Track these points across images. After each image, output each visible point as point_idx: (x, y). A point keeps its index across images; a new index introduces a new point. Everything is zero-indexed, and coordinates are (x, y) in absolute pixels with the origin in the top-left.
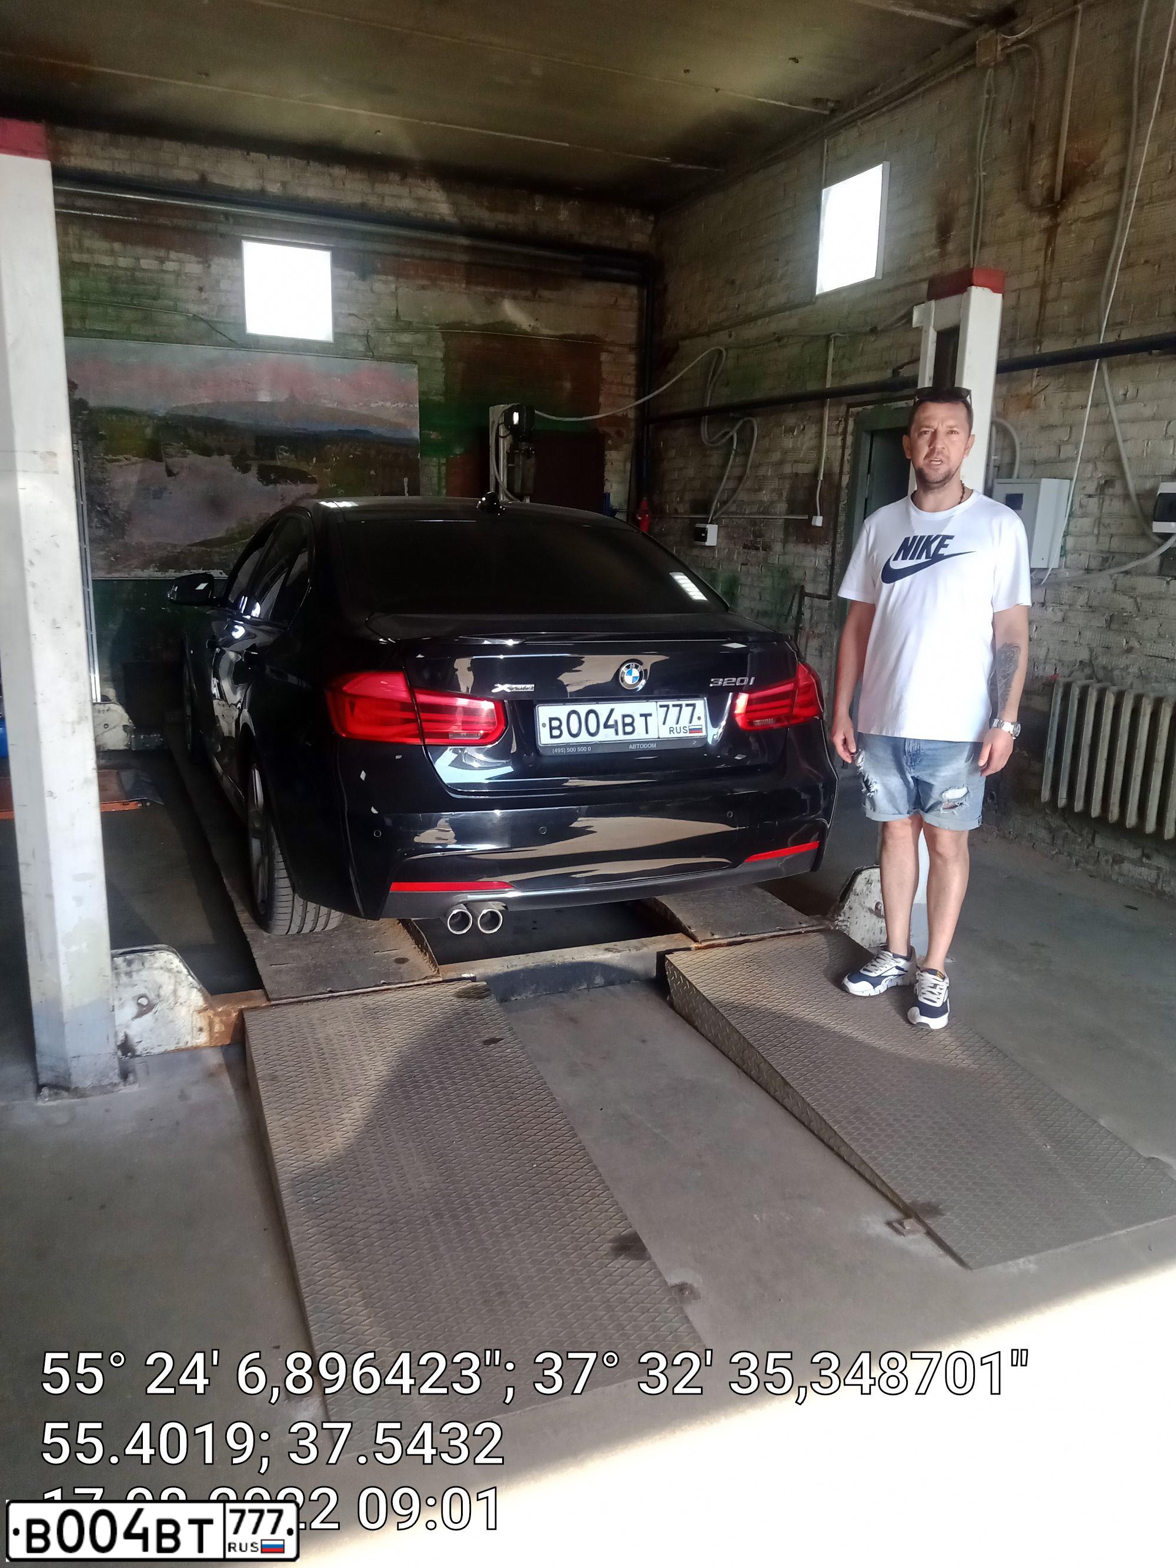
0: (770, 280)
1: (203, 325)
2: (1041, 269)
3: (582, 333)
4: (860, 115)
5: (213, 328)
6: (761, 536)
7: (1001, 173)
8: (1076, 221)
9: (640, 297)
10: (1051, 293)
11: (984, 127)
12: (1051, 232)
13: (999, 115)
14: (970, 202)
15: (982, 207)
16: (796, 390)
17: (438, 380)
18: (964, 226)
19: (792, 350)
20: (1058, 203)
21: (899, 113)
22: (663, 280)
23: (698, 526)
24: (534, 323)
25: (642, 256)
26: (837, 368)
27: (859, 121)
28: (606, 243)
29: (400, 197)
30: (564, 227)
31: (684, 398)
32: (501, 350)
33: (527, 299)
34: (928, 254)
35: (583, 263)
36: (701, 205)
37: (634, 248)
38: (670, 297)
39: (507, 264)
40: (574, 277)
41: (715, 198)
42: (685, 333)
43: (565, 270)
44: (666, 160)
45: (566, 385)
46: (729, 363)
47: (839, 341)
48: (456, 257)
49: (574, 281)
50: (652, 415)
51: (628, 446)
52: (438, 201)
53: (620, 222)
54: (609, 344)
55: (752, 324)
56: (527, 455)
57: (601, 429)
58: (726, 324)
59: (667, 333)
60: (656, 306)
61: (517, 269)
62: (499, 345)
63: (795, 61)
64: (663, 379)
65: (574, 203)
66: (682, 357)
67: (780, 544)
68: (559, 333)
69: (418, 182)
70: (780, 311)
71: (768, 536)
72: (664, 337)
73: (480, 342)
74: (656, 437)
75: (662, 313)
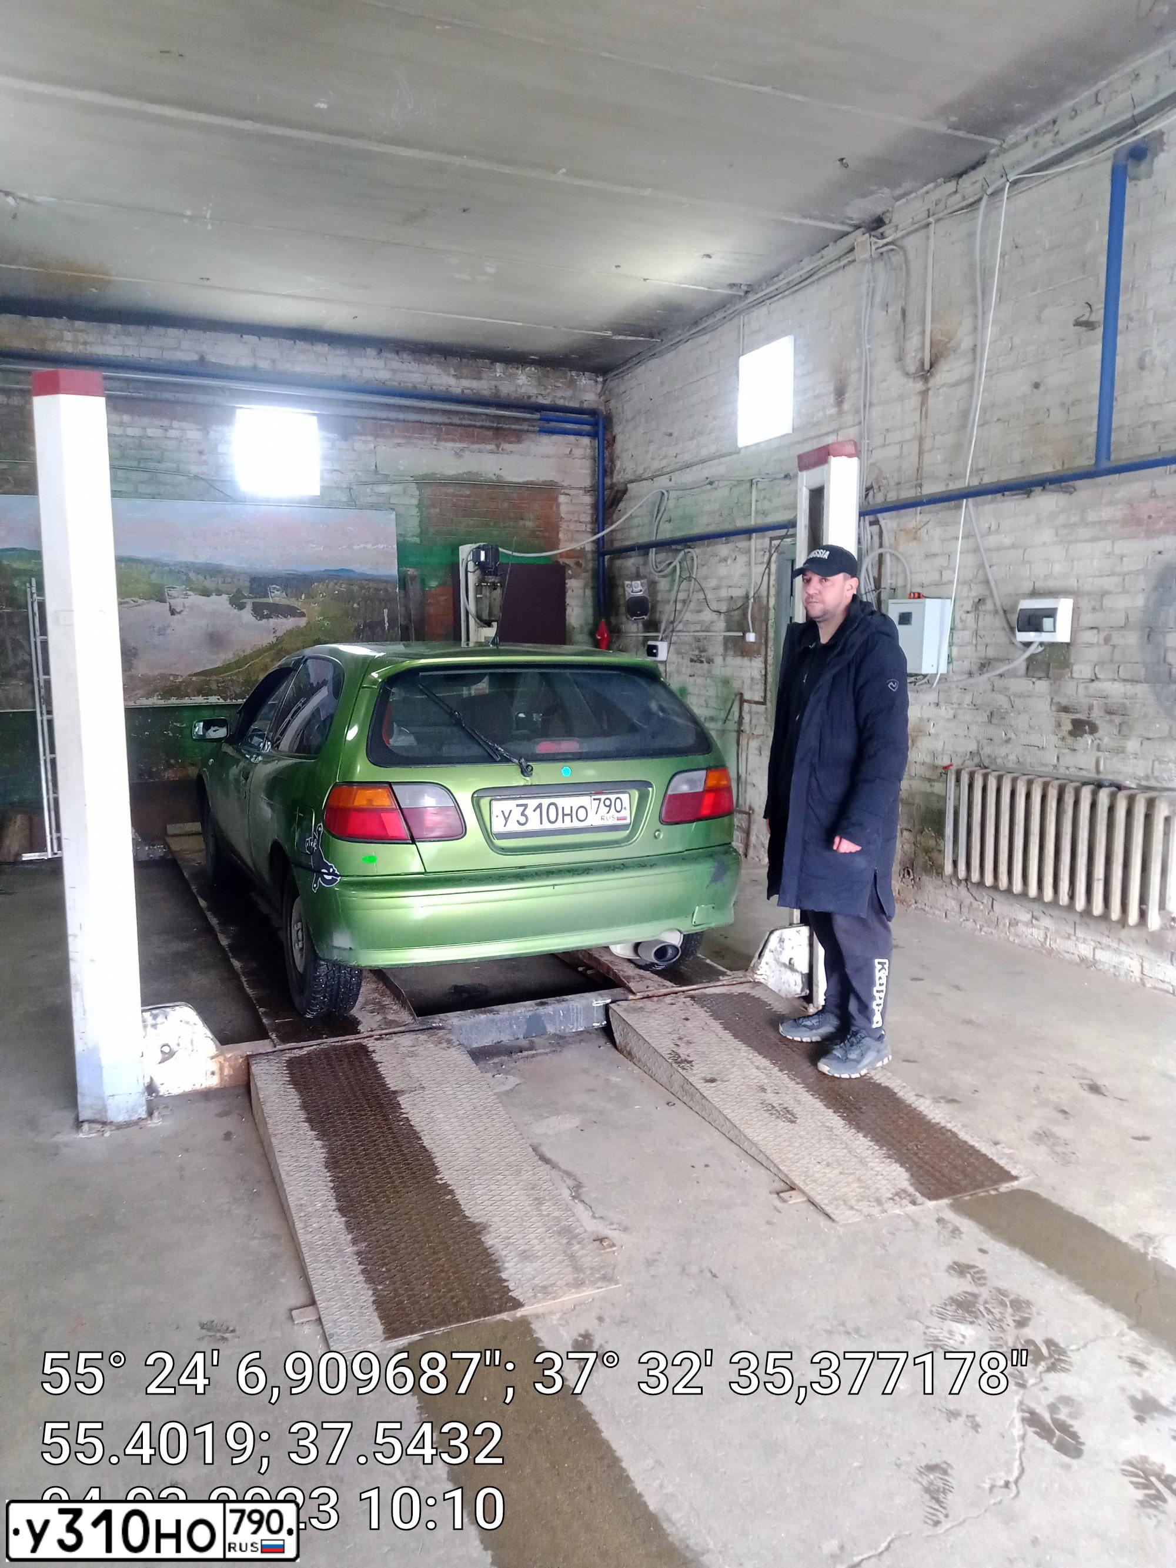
0: (701, 433)
1: (203, 483)
2: (918, 425)
3: (542, 479)
4: (767, 297)
5: (212, 486)
6: (704, 651)
7: (883, 346)
8: (944, 385)
9: (593, 448)
10: (927, 444)
11: (866, 308)
12: (924, 394)
13: (878, 299)
14: (859, 370)
15: (868, 373)
16: (727, 527)
17: (413, 524)
18: (855, 390)
19: (722, 493)
20: (928, 371)
21: (800, 296)
22: (612, 432)
23: (650, 643)
24: (498, 472)
25: (593, 412)
26: (759, 508)
27: (768, 302)
28: (561, 402)
29: (377, 369)
30: (523, 390)
31: (634, 533)
32: (468, 496)
33: (492, 452)
34: (828, 412)
35: (540, 419)
36: (641, 369)
37: (586, 405)
38: (618, 446)
39: (473, 423)
40: (533, 432)
41: (653, 363)
42: (633, 478)
43: (525, 426)
44: (609, 333)
45: (529, 524)
46: (671, 504)
47: (760, 486)
48: (427, 418)
49: (532, 435)
50: (607, 548)
51: (586, 575)
52: (409, 372)
53: (572, 383)
54: (566, 488)
55: (688, 469)
56: (494, 587)
57: (561, 561)
58: (665, 470)
59: (618, 478)
60: (607, 454)
61: (482, 427)
62: (468, 493)
63: (709, 256)
64: (615, 517)
65: (531, 370)
66: (630, 498)
67: (721, 657)
68: (521, 480)
69: (392, 355)
70: (710, 460)
71: (711, 651)
72: (614, 480)
73: (451, 490)
74: (611, 567)
75: (612, 461)
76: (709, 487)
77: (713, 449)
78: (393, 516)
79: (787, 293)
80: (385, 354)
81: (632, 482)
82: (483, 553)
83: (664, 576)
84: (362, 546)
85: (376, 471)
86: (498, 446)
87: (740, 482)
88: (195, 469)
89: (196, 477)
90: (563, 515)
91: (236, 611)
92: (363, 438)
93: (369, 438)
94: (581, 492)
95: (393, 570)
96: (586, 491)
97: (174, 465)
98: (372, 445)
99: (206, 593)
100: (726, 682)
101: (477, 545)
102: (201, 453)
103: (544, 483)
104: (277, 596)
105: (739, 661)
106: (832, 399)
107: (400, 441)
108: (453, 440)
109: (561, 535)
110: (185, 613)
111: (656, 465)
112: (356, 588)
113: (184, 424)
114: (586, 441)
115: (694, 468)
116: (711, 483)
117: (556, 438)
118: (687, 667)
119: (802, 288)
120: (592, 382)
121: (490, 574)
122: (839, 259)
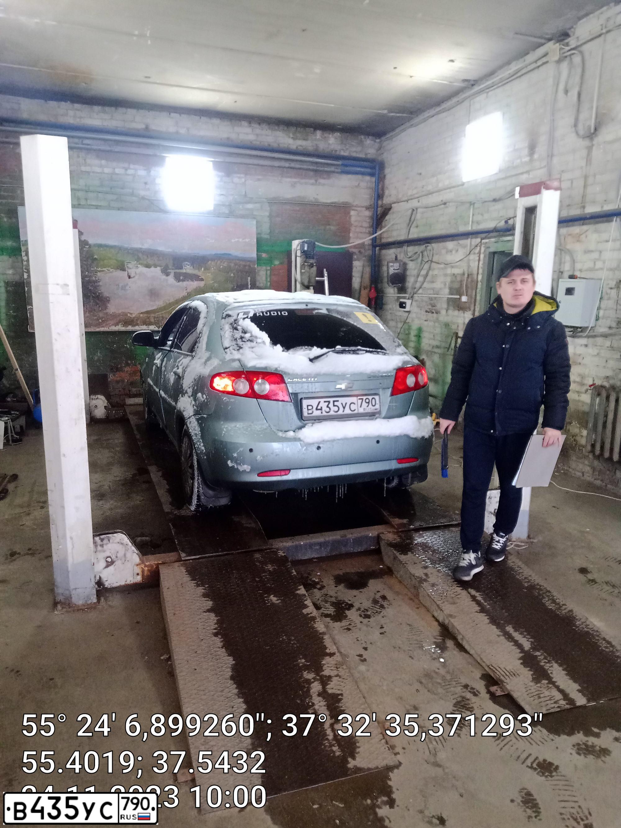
0: (439, 173)
1: (147, 201)
2: (584, 168)
3: (341, 201)
4: (486, 88)
5: (152, 203)
6: (434, 306)
7: (562, 118)
8: (604, 142)
9: (372, 182)
10: (590, 180)
12: (590, 148)
13: (561, 88)
14: (546, 133)
15: (552, 135)
16: (454, 231)
17: (266, 228)
18: (543, 146)
20: (593, 134)
21: (507, 87)
22: (384, 173)
23: (402, 300)
24: (316, 197)
25: (372, 161)
26: (475, 218)
27: (488, 90)
28: (354, 155)
29: (247, 134)
30: (332, 147)
31: (395, 233)
32: (299, 211)
33: (312, 184)
34: (524, 160)
35: (342, 165)
36: (403, 134)
37: (369, 156)
38: (387, 182)
39: (302, 167)
40: (338, 173)
41: (411, 131)
42: (395, 200)
43: (332, 169)
44: (385, 112)
45: (332, 228)
46: (419, 216)
47: (476, 205)
48: (276, 164)
49: (337, 175)
50: (378, 242)
51: (364, 258)
52: (267, 135)
53: (361, 143)
54: (356, 206)
55: (430, 196)
56: (311, 266)
57: (351, 250)
58: (416, 196)
59: (386, 200)
60: (380, 186)
61: (307, 170)
62: (298, 208)
63: (452, 61)
64: (383, 224)
65: (338, 134)
66: (393, 213)
67: (445, 311)
68: (329, 201)
69: (256, 126)
70: (445, 189)
71: (438, 306)
72: (384, 202)
73: (288, 207)
74: (379, 254)
75: (383, 190)
76: (443, 206)
77: (447, 183)
78: (255, 222)
79: (500, 84)
80: (253, 125)
81: (395, 203)
82: (306, 246)
83: (412, 261)
84: (237, 240)
85: (245, 195)
86: (316, 181)
87: (463, 203)
88: (142, 193)
89: (143, 198)
90: (352, 222)
91: (164, 277)
92: (239, 175)
93: (242, 175)
94: (364, 209)
95: (254, 255)
96: (367, 208)
97: (131, 191)
98: (243, 180)
99: (148, 266)
100: (447, 325)
101: (303, 240)
102: (146, 183)
103: (343, 203)
104: (188, 269)
105: (456, 313)
106: (526, 151)
107: (260, 177)
108: (291, 177)
109: (351, 235)
110: (137, 277)
111: (410, 193)
112: (232, 265)
113: (137, 167)
114: (368, 178)
115: (434, 194)
116: (445, 204)
117: (350, 176)
118: (424, 315)
119: (510, 81)
120: (372, 142)
121: (310, 258)
122: (536, 62)
